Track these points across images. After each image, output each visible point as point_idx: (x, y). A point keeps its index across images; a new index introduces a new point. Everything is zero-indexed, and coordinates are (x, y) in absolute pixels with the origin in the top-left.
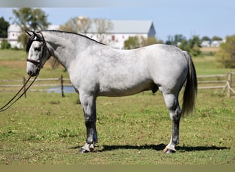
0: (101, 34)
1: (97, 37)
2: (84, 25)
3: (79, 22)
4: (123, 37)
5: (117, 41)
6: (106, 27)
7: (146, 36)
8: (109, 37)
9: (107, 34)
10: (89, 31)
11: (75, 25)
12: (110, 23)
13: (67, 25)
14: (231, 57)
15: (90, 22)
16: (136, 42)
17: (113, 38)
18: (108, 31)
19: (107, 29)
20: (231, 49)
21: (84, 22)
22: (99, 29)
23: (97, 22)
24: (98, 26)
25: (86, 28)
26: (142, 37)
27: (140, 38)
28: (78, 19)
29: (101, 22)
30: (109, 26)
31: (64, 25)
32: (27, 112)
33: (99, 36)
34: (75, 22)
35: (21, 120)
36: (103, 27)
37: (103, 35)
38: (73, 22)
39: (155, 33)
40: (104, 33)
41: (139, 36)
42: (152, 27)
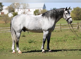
0: (24, 9)
1: (23, 10)
2: (18, 6)
3: (15, 5)
4: (33, 10)
5: (31, 11)
6: (26, 6)
7: (42, 9)
8: (28, 10)
9: (27, 9)
10: (20, 8)
11: (14, 6)
12: (28, 5)
13: (11, 6)
14: (76, 16)
15: (20, 5)
16: (38, 11)
17: (29, 10)
18: (27, 8)
19: (27, 7)
20: (76, 13)
21: (18, 5)
22: (24, 7)
23: (23, 4)
24: (23, 6)
25: (18, 7)
26: (41, 10)
27: (40, 10)
28: (15, 3)
29: (24, 4)
30: (27, 6)
31: (10, 6)
32: (5, 41)
33: (24, 10)
34: (14, 5)
35: (4, 44)
36: (25, 6)
37: (25, 9)
38: (13, 5)
39: (45, 8)
40: (26, 8)
41: (40, 9)
42: (44, 5)
